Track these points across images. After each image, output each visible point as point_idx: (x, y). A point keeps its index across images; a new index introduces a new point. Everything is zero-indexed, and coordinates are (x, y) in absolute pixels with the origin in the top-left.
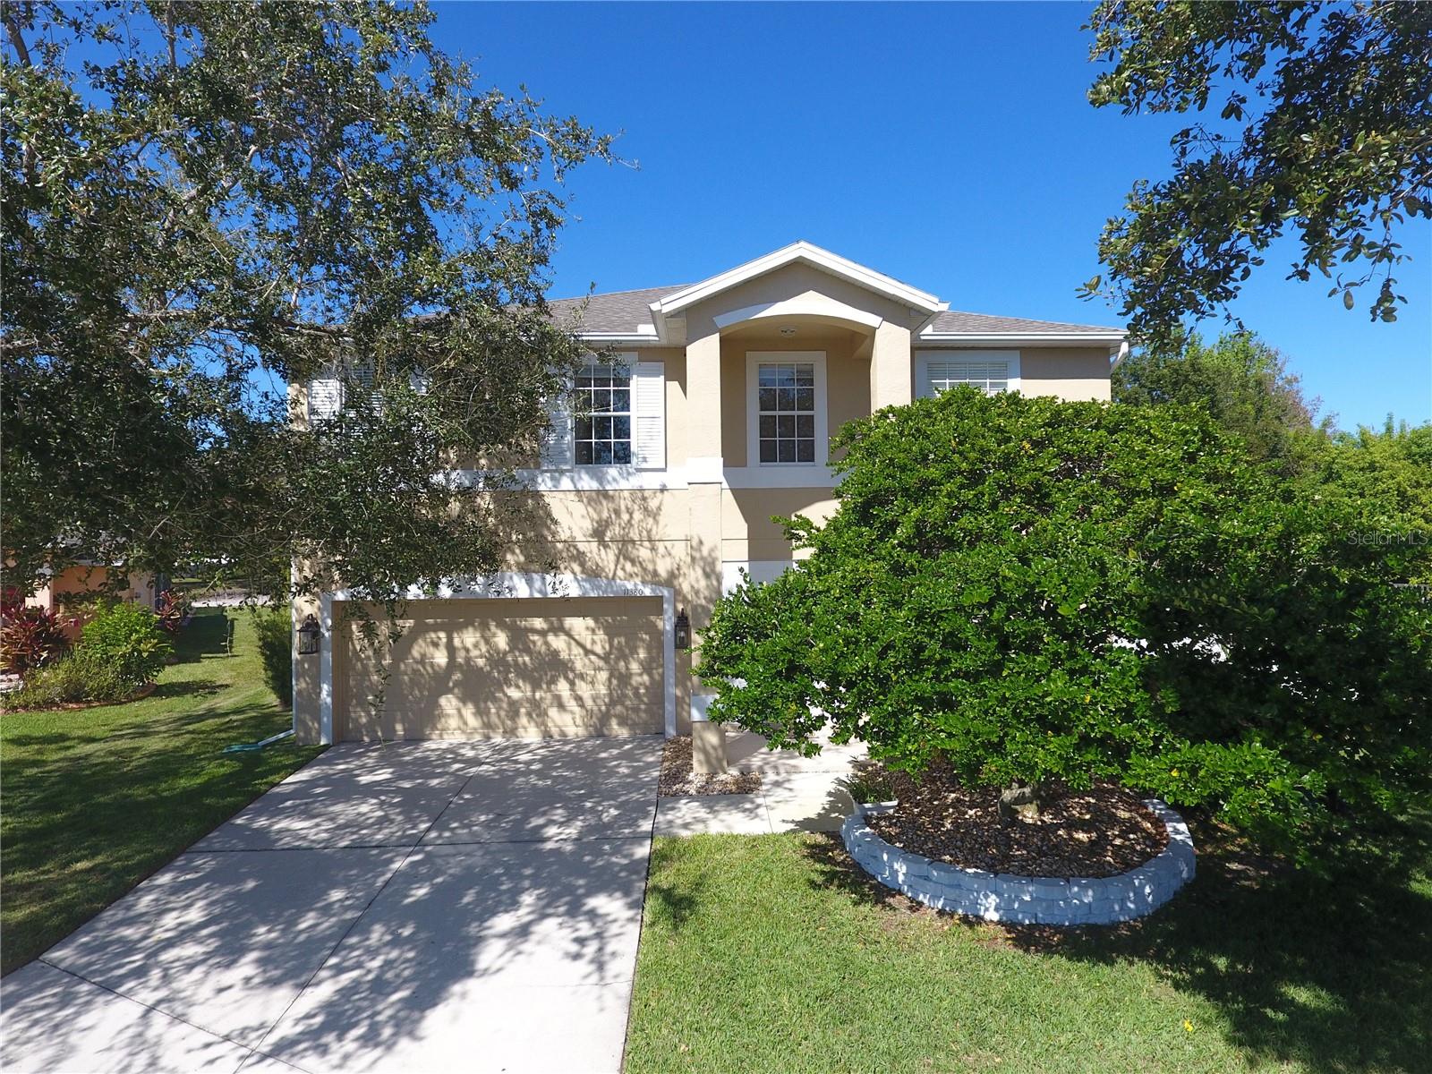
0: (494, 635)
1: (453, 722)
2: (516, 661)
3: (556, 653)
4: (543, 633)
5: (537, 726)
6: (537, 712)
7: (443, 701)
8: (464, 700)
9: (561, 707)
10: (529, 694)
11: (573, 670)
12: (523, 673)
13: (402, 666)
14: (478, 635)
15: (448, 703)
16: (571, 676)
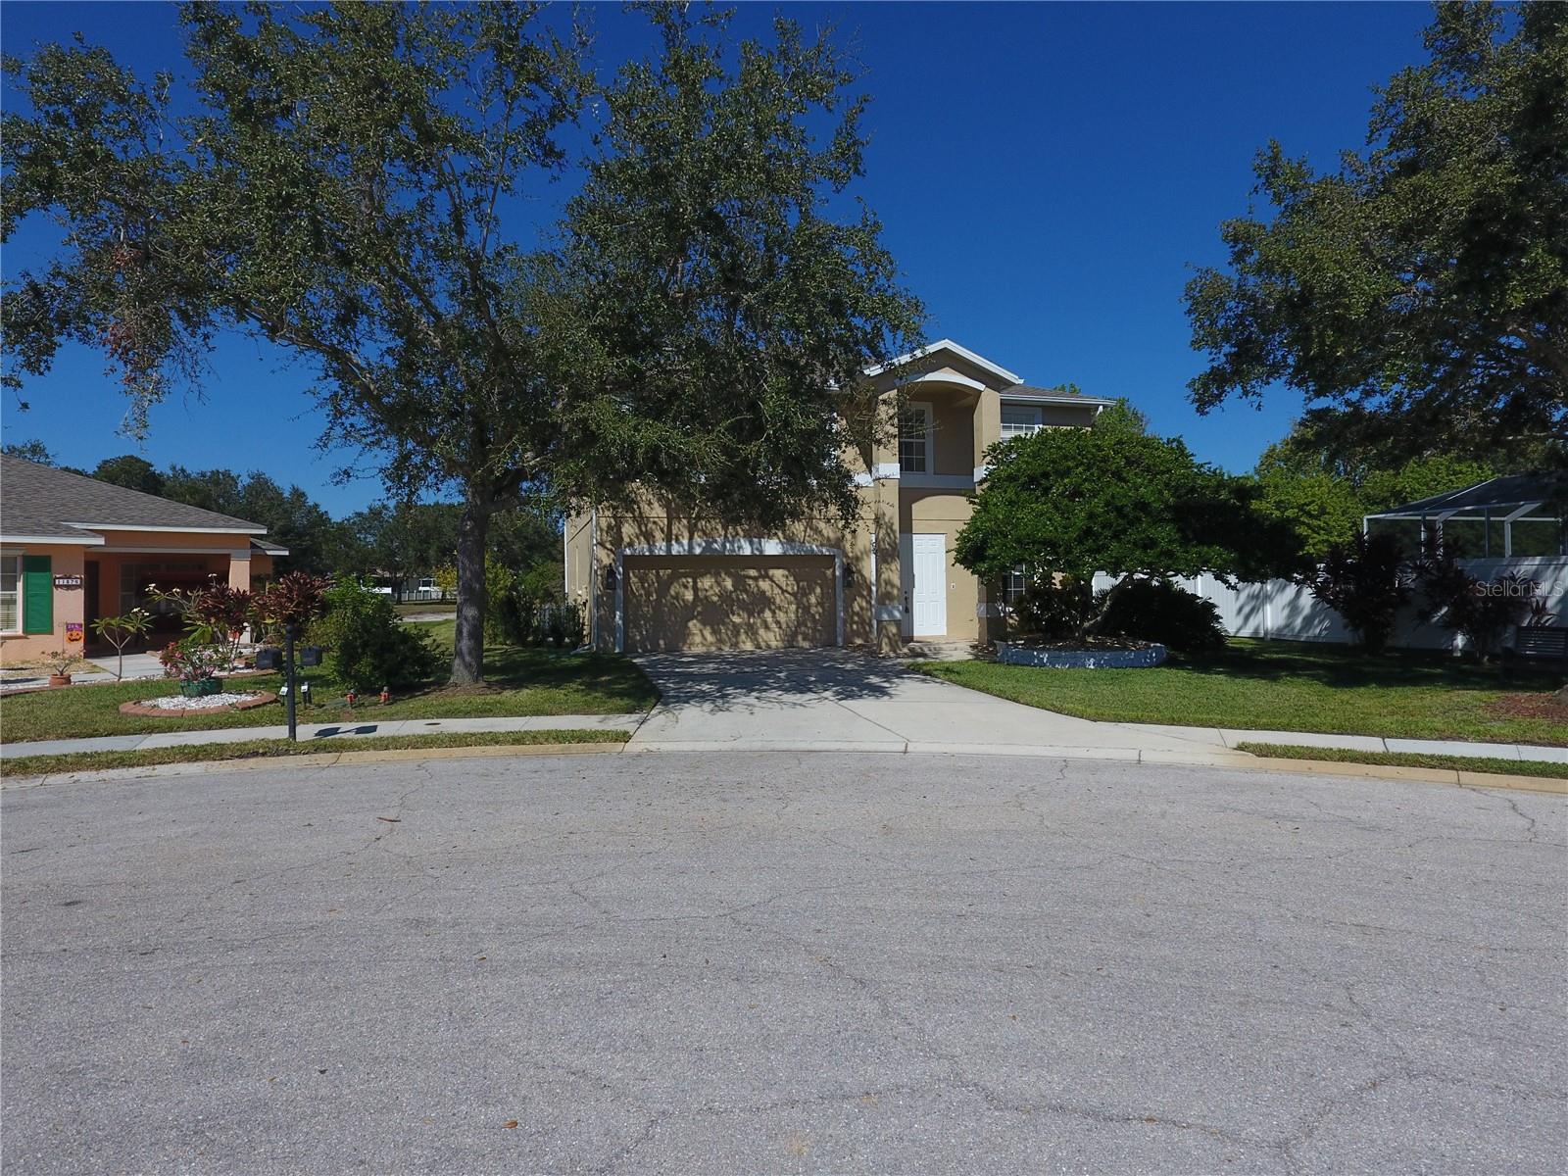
0: (724, 580)
1: (698, 639)
2: (738, 597)
3: (763, 592)
4: (755, 579)
5: (752, 641)
6: (752, 631)
7: (690, 624)
8: (704, 623)
9: (767, 627)
10: (746, 620)
11: (774, 603)
12: (743, 606)
13: (664, 601)
14: (713, 580)
15: (694, 625)
16: (773, 607)
